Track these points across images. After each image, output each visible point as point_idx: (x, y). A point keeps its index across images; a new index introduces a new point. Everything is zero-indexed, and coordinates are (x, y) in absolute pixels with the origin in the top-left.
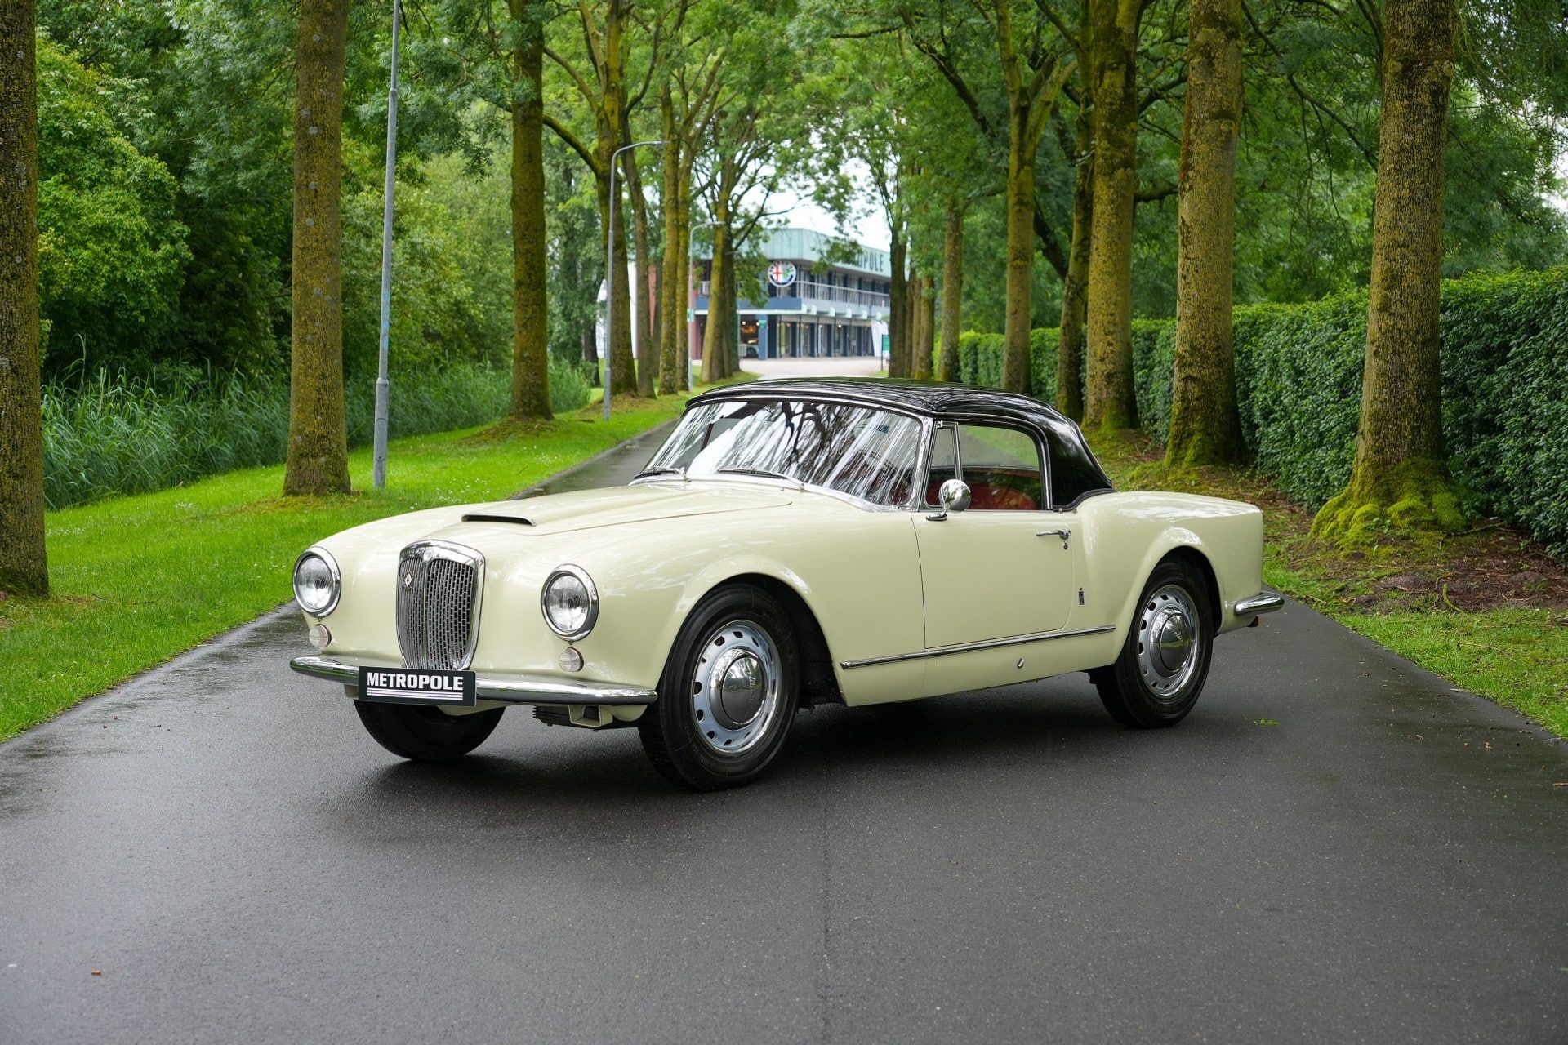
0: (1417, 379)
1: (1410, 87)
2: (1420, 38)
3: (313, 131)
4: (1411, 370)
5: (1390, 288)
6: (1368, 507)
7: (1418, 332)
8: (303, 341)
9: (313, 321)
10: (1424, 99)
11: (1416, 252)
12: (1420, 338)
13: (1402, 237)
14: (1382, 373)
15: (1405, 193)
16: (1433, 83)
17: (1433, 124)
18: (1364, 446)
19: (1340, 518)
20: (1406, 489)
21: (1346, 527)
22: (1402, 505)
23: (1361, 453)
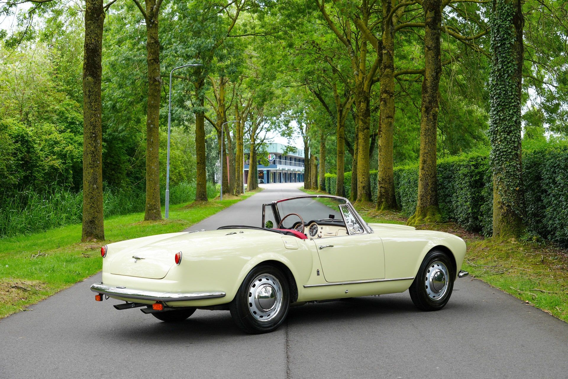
0: (431, 186)
1: (428, 114)
2: (430, 102)
3: (152, 126)
4: (430, 184)
5: (424, 164)
6: (419, 218)
7: (431, 175)
8: (149, 180)
9: (152, 175)
10: (431, 117)
11: (430, 155)
12: (432, 176)
13: (427, 151)
14: (423, 185)
15: (427, 140)
16: (433, 113)
18: (418, 203)
19: (413, 221)
20: (428, 214)
21: (414, 223)
22: (428, 217)
23: (418, 205)
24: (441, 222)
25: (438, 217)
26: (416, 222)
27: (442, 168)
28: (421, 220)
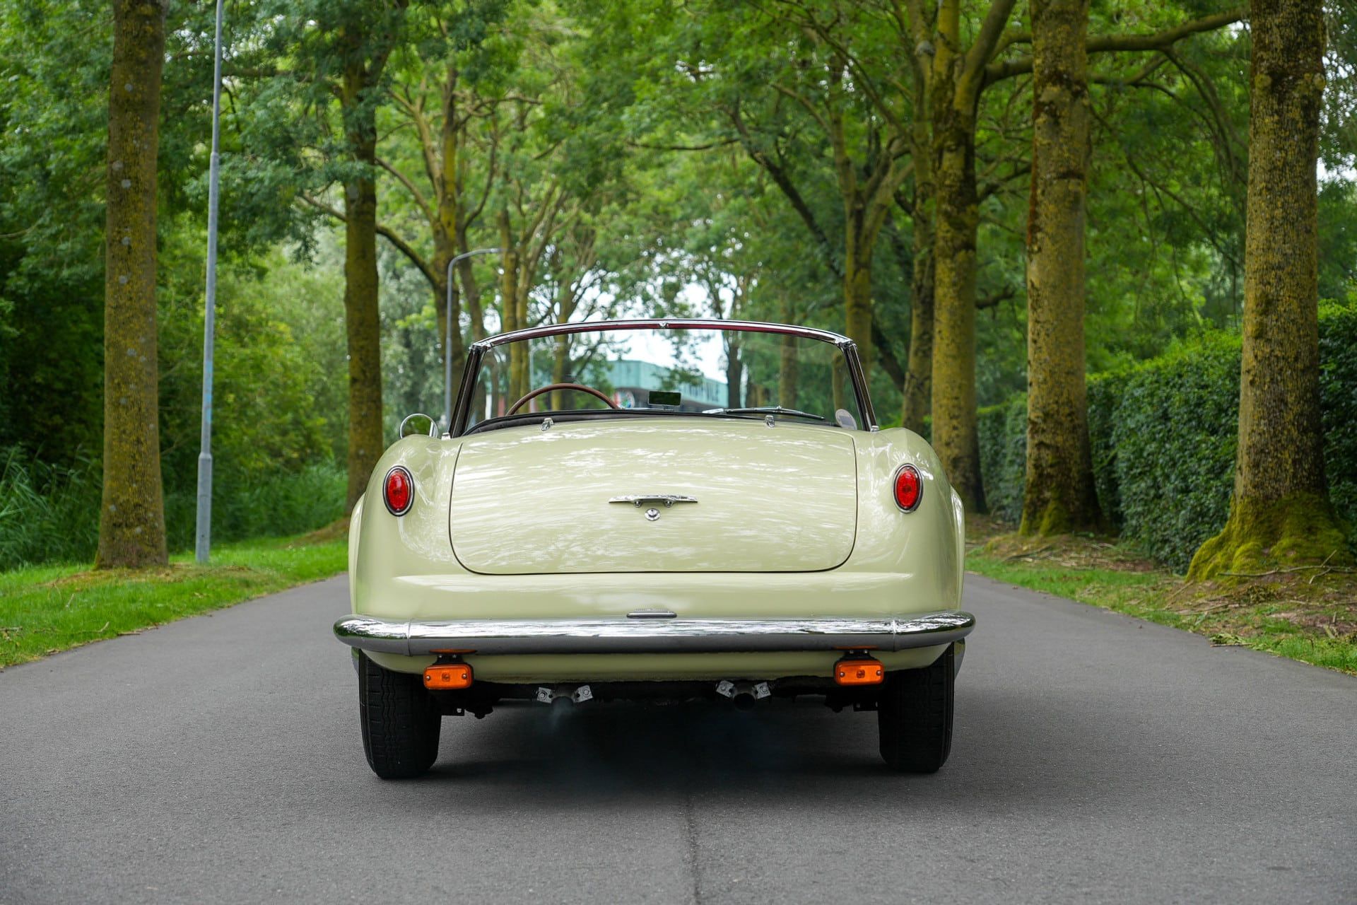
0: (1297, 409)
1: (1280, 102)
2: (1290, 50)
3: (126, 184)
4: (1291, 399)
5: (1265, 313)
6: (1250, 545)
7: (1296, 359)
8: (117, 405)
9: (127, 383)
10: (1296, 114)
11: (1292, 275)
12: (1300, 366)
13: (1276, 259)
14: (1260, 403)
15: (1278, 213)
16: (1304, 97)
17: (1305, 141)
18: (1242, 481)
19: (1219, 558)
20: (1287, 526)
21: (1227, 567)
22: (1285, 542)
23: (1239, 489)
24: (1347, 564)
25: (1330, 540)
26: (1237, 562)
27: (1334, 336)
28: (1257, 554)
